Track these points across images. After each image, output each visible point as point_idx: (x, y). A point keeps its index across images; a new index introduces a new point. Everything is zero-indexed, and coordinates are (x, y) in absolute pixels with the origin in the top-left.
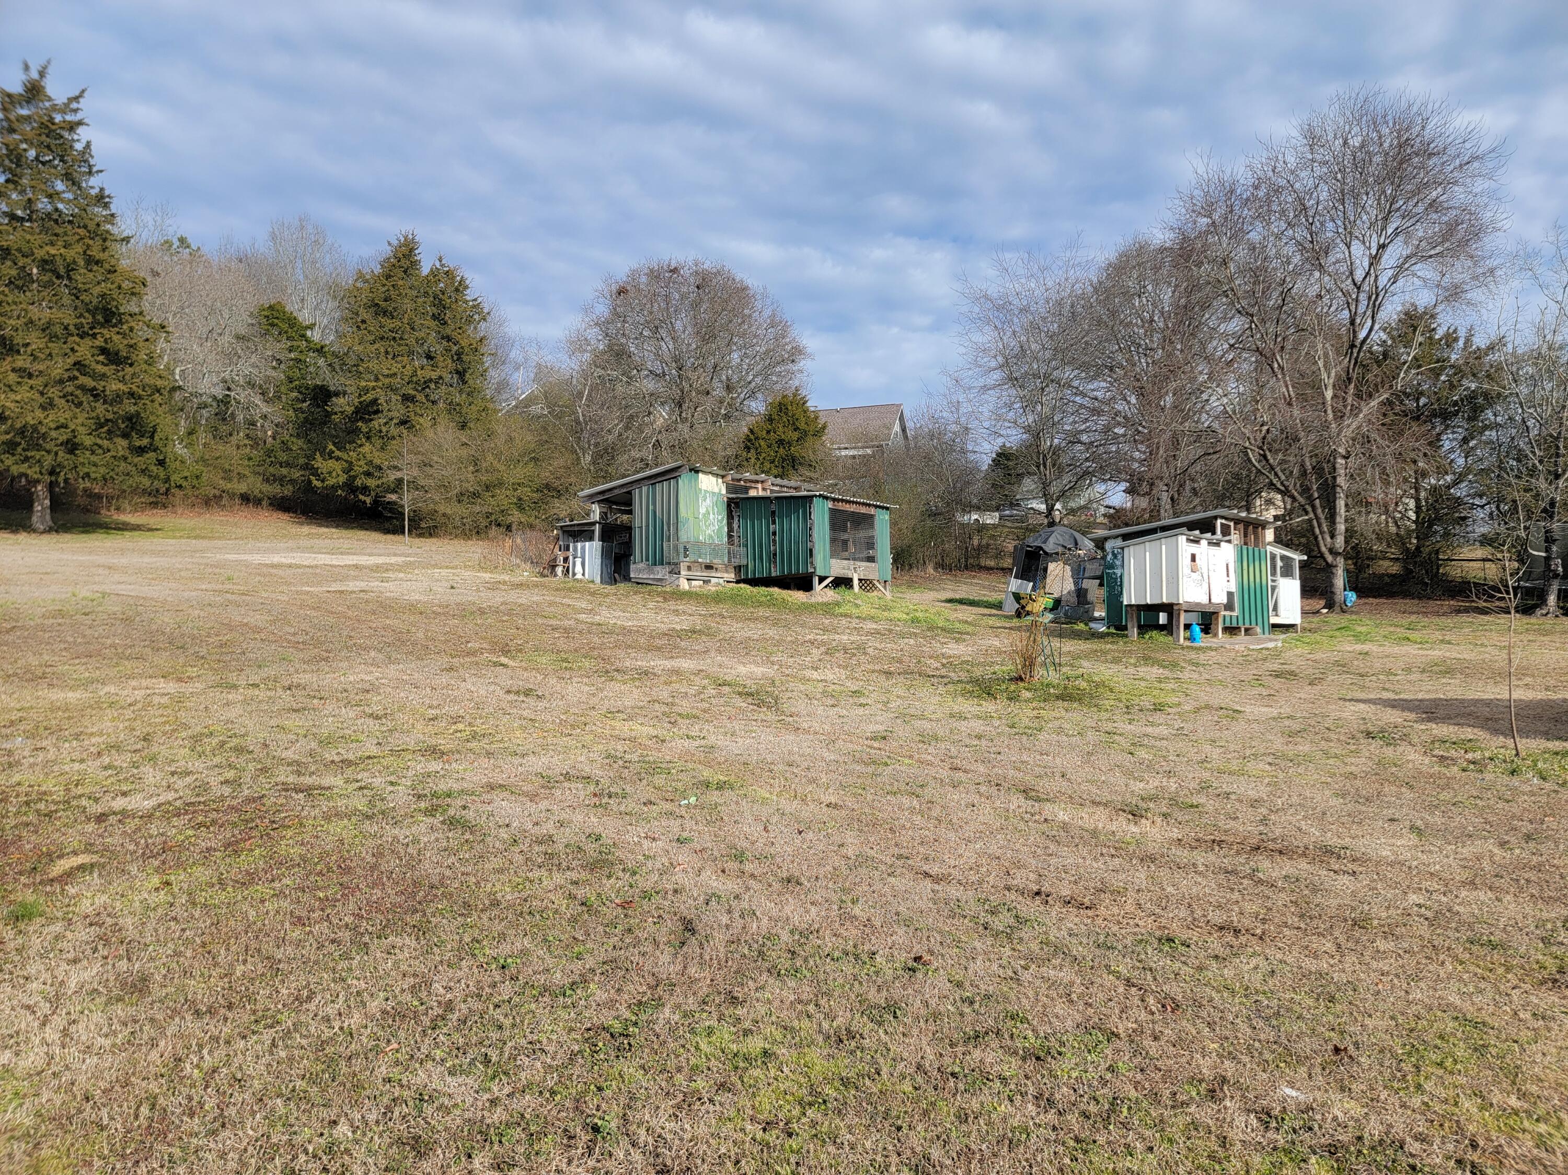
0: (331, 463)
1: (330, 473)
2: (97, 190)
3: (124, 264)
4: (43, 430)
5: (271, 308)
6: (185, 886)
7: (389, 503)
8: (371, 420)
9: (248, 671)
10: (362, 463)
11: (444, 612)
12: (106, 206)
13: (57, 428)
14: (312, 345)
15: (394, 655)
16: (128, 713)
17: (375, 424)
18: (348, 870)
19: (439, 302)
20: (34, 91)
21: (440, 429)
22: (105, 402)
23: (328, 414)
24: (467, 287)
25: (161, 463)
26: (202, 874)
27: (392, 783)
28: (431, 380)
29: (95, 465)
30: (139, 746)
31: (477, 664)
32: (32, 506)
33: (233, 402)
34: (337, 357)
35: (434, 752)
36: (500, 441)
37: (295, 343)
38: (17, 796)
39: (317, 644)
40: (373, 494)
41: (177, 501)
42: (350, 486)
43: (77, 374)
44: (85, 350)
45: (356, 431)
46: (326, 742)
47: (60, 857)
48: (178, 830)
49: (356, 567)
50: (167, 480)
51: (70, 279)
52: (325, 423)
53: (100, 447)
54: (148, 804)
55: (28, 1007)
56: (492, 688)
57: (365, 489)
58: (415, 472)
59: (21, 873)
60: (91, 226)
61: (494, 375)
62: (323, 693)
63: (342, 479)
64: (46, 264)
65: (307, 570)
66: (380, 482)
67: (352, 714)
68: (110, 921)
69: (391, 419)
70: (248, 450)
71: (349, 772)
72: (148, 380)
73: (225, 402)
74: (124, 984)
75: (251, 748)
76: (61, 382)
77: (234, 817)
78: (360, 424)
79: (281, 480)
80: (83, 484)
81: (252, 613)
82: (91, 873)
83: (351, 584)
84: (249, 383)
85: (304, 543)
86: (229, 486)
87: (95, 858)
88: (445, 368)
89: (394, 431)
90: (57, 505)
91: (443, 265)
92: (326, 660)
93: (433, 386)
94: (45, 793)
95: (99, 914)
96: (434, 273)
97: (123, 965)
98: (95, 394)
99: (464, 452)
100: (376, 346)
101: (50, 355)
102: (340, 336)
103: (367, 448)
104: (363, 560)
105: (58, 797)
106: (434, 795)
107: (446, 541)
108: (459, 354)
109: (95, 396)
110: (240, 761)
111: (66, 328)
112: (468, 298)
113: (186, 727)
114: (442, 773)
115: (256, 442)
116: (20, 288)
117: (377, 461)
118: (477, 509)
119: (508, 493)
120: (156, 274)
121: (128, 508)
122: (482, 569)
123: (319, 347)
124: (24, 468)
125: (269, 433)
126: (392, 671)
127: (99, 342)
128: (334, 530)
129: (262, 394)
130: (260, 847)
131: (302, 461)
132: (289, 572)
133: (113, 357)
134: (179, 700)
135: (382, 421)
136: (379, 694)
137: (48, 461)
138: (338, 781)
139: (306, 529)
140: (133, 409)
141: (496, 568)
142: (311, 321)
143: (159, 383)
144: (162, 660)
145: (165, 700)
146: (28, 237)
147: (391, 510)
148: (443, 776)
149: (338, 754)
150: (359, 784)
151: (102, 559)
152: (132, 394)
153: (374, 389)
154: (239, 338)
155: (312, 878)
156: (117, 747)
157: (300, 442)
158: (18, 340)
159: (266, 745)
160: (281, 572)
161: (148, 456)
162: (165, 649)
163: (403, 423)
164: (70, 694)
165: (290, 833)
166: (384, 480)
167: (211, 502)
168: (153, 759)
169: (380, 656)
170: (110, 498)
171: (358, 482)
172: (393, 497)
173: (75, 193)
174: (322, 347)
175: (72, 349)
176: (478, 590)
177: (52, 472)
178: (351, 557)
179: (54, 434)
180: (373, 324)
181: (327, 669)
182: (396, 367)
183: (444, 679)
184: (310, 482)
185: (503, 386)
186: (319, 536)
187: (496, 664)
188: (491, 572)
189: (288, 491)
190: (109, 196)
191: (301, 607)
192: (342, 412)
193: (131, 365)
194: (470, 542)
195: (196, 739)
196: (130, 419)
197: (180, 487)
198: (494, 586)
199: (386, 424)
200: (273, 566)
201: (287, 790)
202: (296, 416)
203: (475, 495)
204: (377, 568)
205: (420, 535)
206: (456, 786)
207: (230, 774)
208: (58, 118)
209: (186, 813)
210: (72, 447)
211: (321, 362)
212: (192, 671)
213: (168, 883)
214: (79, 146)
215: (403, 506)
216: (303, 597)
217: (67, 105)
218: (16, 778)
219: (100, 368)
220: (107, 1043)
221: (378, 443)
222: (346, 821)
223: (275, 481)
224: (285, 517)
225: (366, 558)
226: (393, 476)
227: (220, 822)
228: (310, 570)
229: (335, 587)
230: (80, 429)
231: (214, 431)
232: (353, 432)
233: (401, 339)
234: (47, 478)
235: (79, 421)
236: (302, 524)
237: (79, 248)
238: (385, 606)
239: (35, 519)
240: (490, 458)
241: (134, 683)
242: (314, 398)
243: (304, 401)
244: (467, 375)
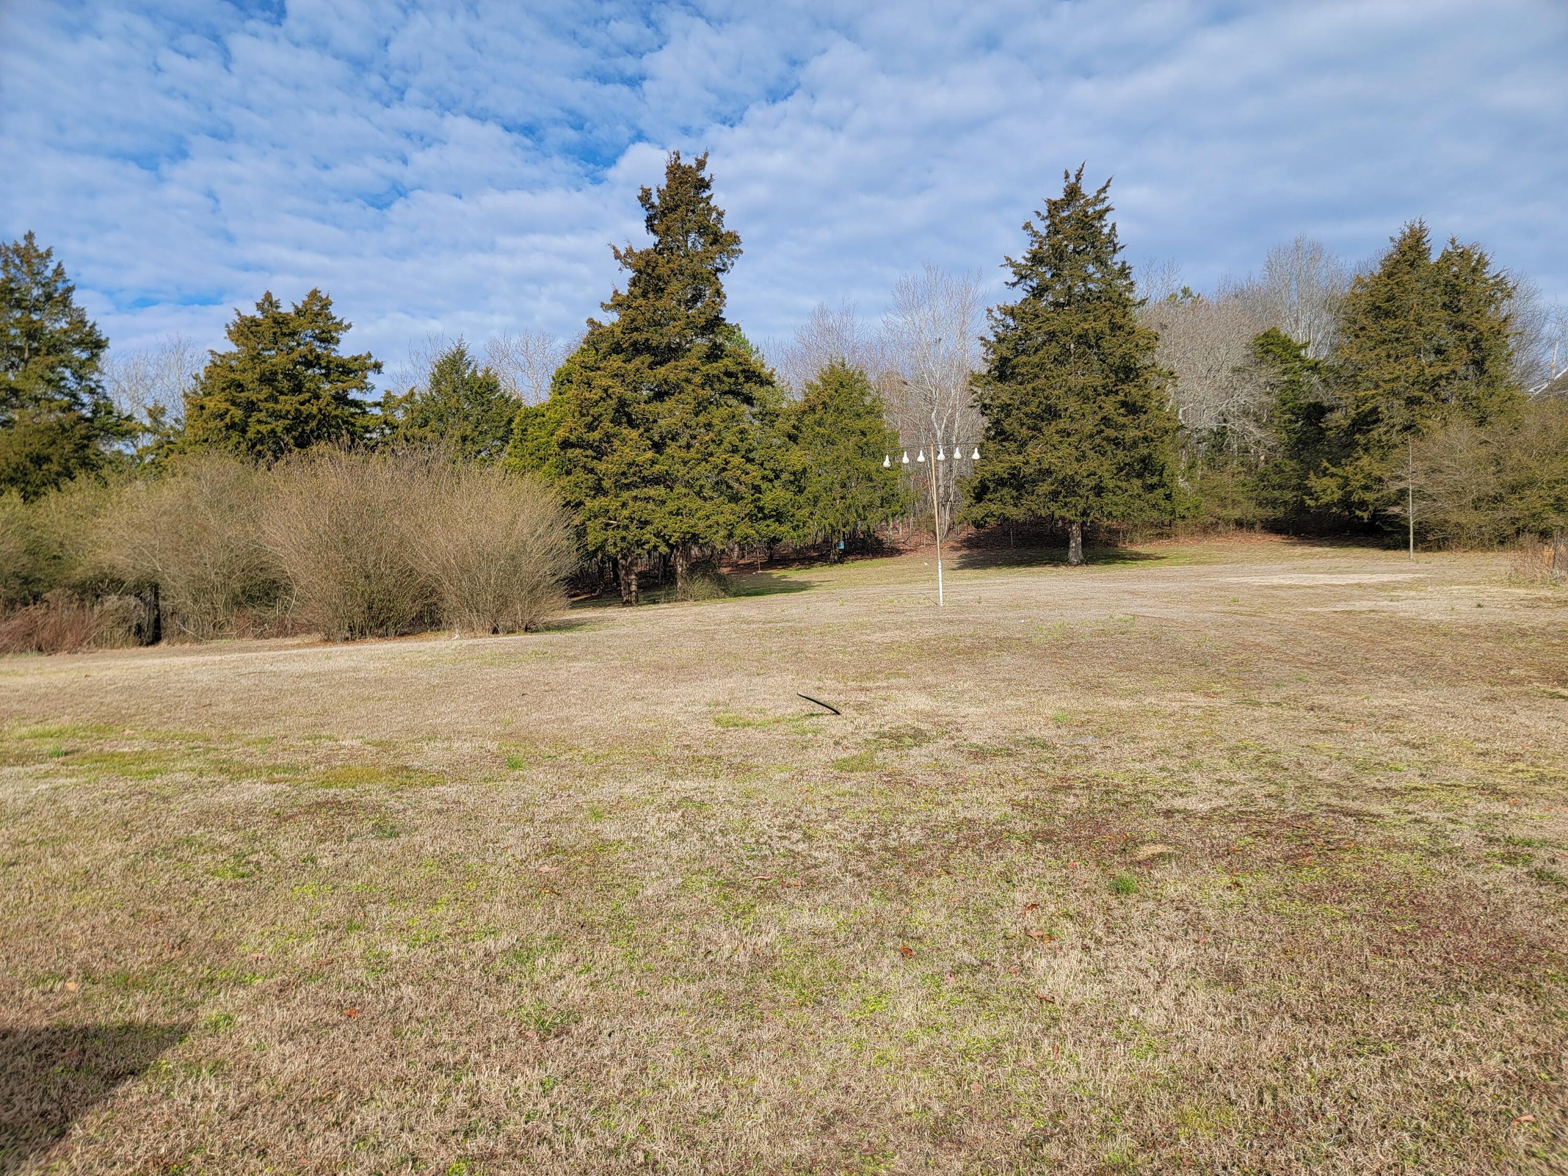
0: (1325, 480)
1: (1324, 491)
2: (1120, 265)
3: (1139, 324)
4: (1078, 478)
5: (1266, 335)
6: (1255, 890)
7: (1389, 516)
8: (1369, 431)
9: (1267, 689)
10: (1359, 477)
11: (1473, 633)
12: (1127, 276)
13: (1088, 476)
14: (1306, 364)
15: (1420, 681)
16: (1170, 722)
17: (1375, 434)
18: (1421, 908)
19: (1452, 290)
20: (1073, 193)
21: (1452, 429)
22: (1124, 449)
23: (1322, 431)
24: (1487, 264)
25: (1168, 497)
26: (1269, 882)
27: (1453, 821)
28: (1441, 377)
29: (1116, 505)
30: (1185, 753)
31: (1527, 694)
32: (1068, 543)
33: (1229, 433)
34: (1331, 371)
35: (1493, 791)
36: (1531, 433)
37: (1289, 365)
38: (1098, 785)
39: (1333, 665)
40: (1371, 508)
41: (1180, 531)
42: (1346, 503)
43: (1103, 427)
44: (1110, 405)
45: (1353, 445)
46: (1363, 767)
47: (1143, 843)
48: (1236, 834)
49: (1359, 586)
50: (1173, 512)
51: (1099, 347)
52: (1318, 441)
53: (1120, 488)
54: (1205, 807)
55: (1141, 970)
56: (1554, 724)
57: (1362, 504)
58: (1422, 481)
59: (1114, 852)
60: (1115, 297)
61: (1522, 359)
62: (1348, 717)
63: (1338, 495)
64: (1082, 339)
65: (1308, 590)
66: (1379, 495)
67: (1384, 741)
68: (1193, 909)
69: (1393, 426)
70: (1242, 477)
71: (1395, 800)
72: (1160, 424)
73: (1221, 433)
74: (1218, 971)
75: (1286, 766)
76: (1091, 436)
77: (1287, 831)
78: (1357, 436)
79: (1274, 503)
80: (1106, 522)
81: (1262, 634)
82: (1170, 862)
83: (1358, 604)
84: (1244, 412)
85: (1298, 563)
86: (1225, 512)
87: (1171, 849)
88: (1459, 359)
89: (1396, 438)
90: (1087, 541)
91: (1456, 248)
92: (1343, 681)
93: (1443, 382)
94: (1118, 786)
95: (1182, 901)
96: (1446, 258)
97: (1213, 953)
98: (1117, 442)
99: (1483, 451)
100: (1376, 352)
101: (1083, 415)
102: (1336, 349)
103: (1365, 460)
104: (1366, 579)
105: (1129, 789)
106: (1509, 840)
107: (1459, 554)
108: (1476, 342)
109: (1116, 444)
110: (1279, 776)
111: (1095, 390)
112: (1487, 276)
113: (1223, 740)
114: (1512, 816)
115: (1251, 469)
116: (1061, 363)
117: (1377, 473)
118: (1500, 514)
119: (1542, 493)
120: (1164, 327)
121: (1139, 540)
122: (1512, 583)
123: (1313, 364)
124: (1063, 513)
125: (1262, 458)
126: (1421, 697)
127: (1121, 397)
128: (1328, 549)
129: (1256, 421)
130: (1320, 865)
131: (1294, 481)
132: (1291, 592)
133: (1132, 408)
134: (1211, 713)
135: (1382, 430)
136: (1412, 721)
137: (1082, 505)
138: (1386, 809)
139: (1299, 550)
140: (1146, 452)
141: (1533, 582)
142: (1306, 340)
143: (1168, 425)
144: (1189, 674)
145: (1198, 712)
146: (1068, 318)
147: (1391, 524)
148: (1515, 821)
149: (1378, 781)
150: (1413, 816)
151: (1125, 586)
152: (1145, 439)
153: (1373, 397)
154: (1236, 370)
155: (1382, 907)
156: (1165, 751)
157: (1293, 463)
158: (1061, 407)
159: (1300, 765)
160: (1282, 594)
161: (1157, 492)
162: (1190, 666)
163: (1407, 428)
164: (1122, 703)
165: (1348, 857)
166: (1385, 492)
167: (1209, 529)
168: (1198, 765)
169: (1403, 680)
170: (1125, 533)
171: (1355, 498)
172: (1396, 510)
173: (1102, 272)
174: (1317, 364)
175: (1100, 407)
176: (1512, 608)
177: (1084, 514)
178: (1352, 576)
179: (1085, 481)
180: (1373, 330)
181: (1347, 692)
182: (1399, 370)
183: (1488, 710)
184: (1303, 502)
185: (1532, 367)
186: (1313, 556)
187: (1552, 696)
188: (1526, 587)
189: (1280, 513)
190: (1129, 268)
191: (1310, 627)
192: (1337, 427)
193: (1145, 413)
194: (1490, 554)
195: (1233, 751)
196: (1143, 460)
197: (1184, 517)
198: (1534, 604)
199: (1386, 433)
200: (1274, 587)
201: (1334, 812)
202: (1290, 439)
203: (1498, 499)
204: (1382, 587)
205: (1425, 550)
206: (1535, 835)
207: (1272, 789)
208: (1090, 210)
209: (1241, 820)
210: (1099, 490)
211: (1315, 379)
212: (1217, 688)
213: (1238, 885)
214: (1106, 231)
215: (1406, 519)
216: (1311, 617)
217: (1096, 197)
218: (1094, 771)
219: (1122, 420)
220: (1218, 1022)
221: (1377, 453)
222: (1407, 854)
223: (1267, 504)
224: (1277, 538)
225: (1368, 576)
226: (1395, 487)
227: (1275, 834)
228: (1311, 591)
229: (1341, 607)
230: (1106, 474)
231: (1211, 464)
232: (1350, 446)
233: (1406, 338)
234: (1079, 520)
235: (1105, 468)
236: (1294, 545)
237: (1106, 319)
238: (1401, 627)
239: (1070, 554)
240: (1517, 454)
241: (1169, 696)
242: (1308, 417)
243: (1297, 422)
244: (1487, 363)
